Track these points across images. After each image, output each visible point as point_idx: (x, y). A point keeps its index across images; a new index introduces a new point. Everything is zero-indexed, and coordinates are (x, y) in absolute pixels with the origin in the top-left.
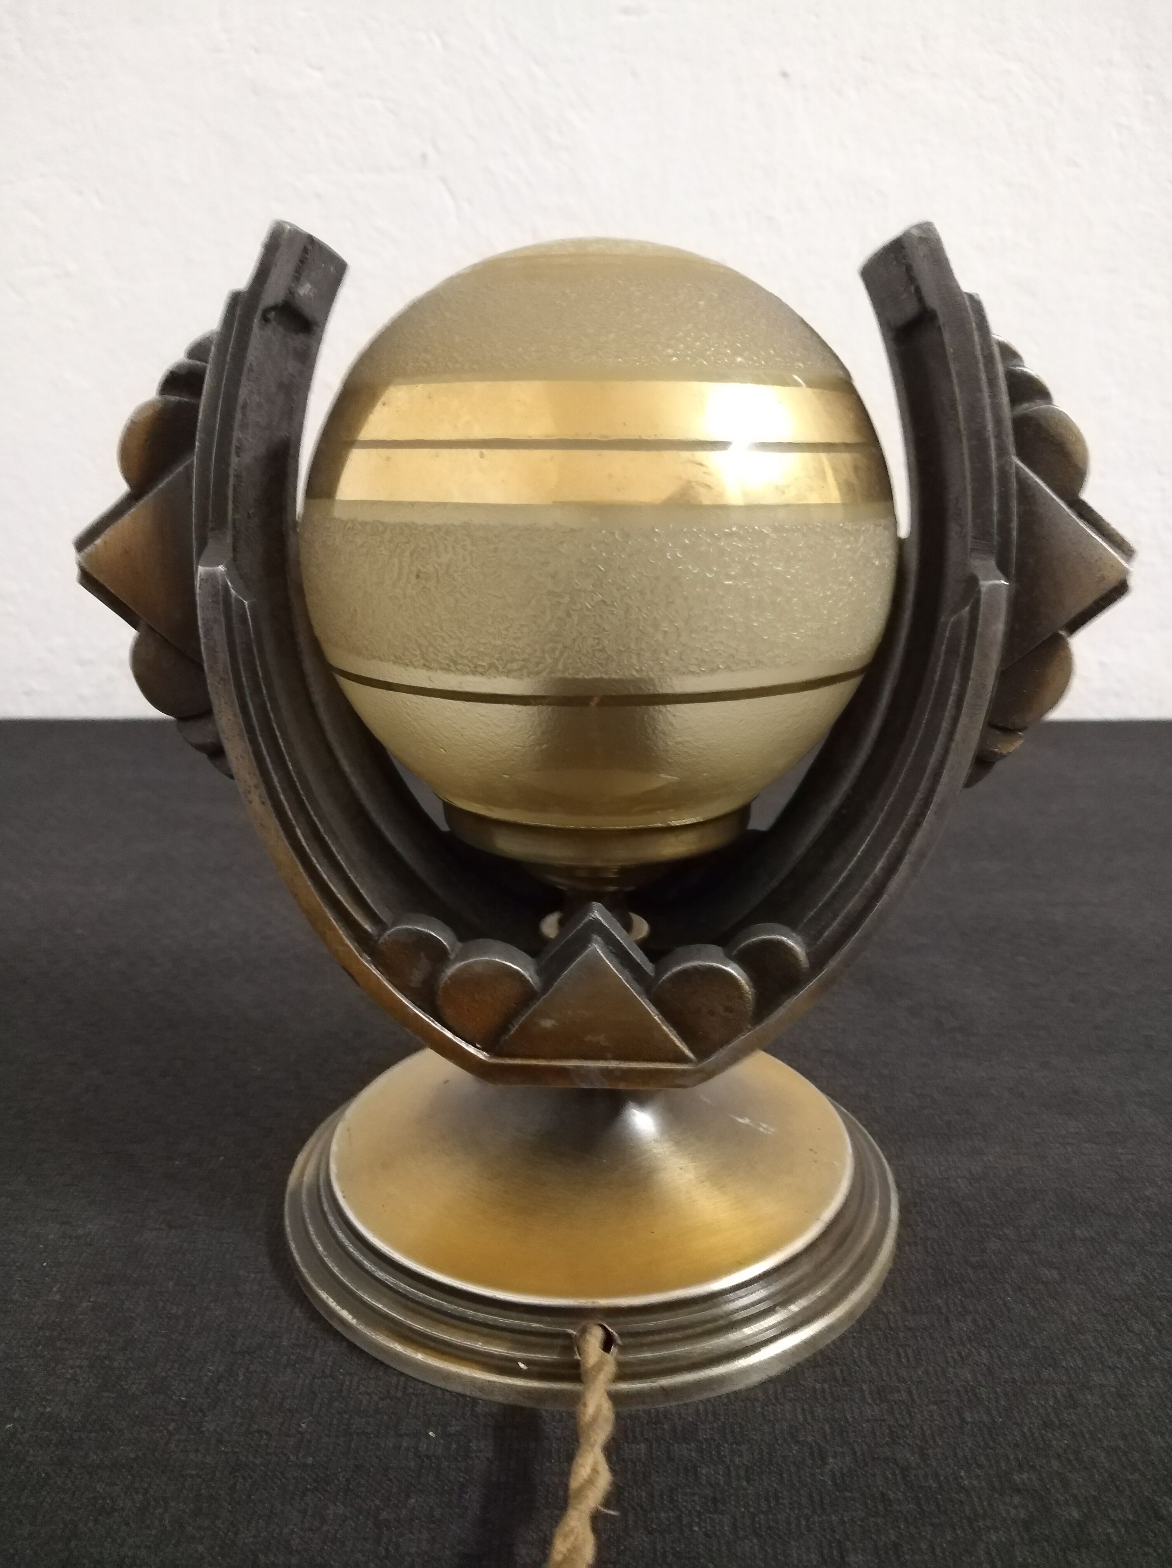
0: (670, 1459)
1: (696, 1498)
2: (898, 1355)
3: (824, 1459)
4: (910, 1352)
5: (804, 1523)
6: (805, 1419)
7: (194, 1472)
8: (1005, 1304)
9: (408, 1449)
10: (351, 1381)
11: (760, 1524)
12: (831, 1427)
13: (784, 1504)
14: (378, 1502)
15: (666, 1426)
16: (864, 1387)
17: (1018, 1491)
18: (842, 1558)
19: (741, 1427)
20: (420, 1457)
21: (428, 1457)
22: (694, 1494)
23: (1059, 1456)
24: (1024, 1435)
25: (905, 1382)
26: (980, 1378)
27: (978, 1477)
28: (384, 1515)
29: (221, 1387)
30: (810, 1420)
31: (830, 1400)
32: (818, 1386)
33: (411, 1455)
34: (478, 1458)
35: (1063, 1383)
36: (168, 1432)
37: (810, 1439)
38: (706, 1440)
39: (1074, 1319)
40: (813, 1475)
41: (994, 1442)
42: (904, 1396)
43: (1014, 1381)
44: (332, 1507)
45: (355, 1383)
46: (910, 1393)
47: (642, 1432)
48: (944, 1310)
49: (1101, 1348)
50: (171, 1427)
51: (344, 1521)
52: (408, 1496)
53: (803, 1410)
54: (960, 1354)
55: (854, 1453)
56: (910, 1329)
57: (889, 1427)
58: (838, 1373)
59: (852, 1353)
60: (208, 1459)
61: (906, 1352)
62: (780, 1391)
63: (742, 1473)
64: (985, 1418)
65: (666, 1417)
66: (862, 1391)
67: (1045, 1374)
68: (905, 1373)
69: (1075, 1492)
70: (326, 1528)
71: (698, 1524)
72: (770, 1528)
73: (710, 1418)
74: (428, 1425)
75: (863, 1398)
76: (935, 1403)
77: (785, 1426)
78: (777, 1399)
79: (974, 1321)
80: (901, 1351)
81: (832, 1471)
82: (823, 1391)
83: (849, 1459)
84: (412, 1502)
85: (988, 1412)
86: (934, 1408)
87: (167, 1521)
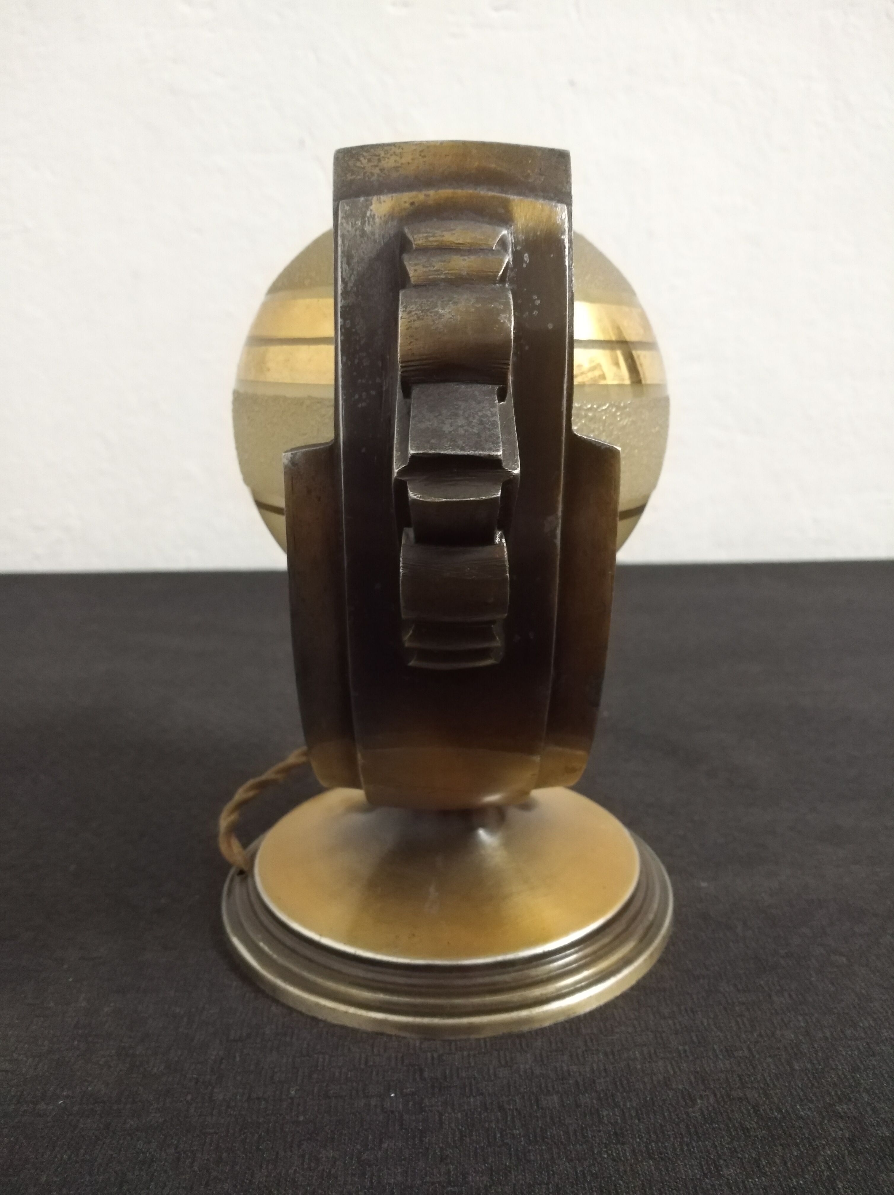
0: (578, 1106)
1: (602, 1134)
2: (737, 1022)
3: (694, 1101)
4: (745, 1020)
5: (685, 1148)
6: (675, 1072)
7: (212, 1131)
8: (811, 983)
9: (376, 1106)
10: (324, 1059)
11: (653, 1150)
12: (695, 1077)
13: (669, 1135)
14: (359, 1147)
15: (571, 1082)
16: (715, 1047)
17: (842, 1117)
18: (718, 1171)
19: (628, 1080)
20: (386, 1112)
21: (392, 1112)
22: (599, 1131)
23: (868, 1092)
24: (839, 1077)
25: (745, 1042)
26: (801, 1037)
27: (810, 1109)
28: (365, 1156)
29: (223, 1066)
30: (678, 1072)
31: (691, 1058)
32: (681, 1048)
33: (378, 1110)
34: (431, 1111)
35: (862, 1039)
36: (187, 1102)
37: (680, 1087)
38: (603, 1090)
39: (863, 992)
40: (687, 1114)
41: (818, 1083)
42: (747, 1053)
43: (826, 1038)
44: (324, 1152)
45: (327, 1059)
46: (750, 1050)
47: (553, 1086)
48: (766, 989)
49: (887, 1012)
50: (189, 1098)
51: (335, 1162)
52: (381, 1142)
53: (672, 1065)
54: (783, 1020)
55: (715, 1095)
56: (744, 1004)
57: (739, 1076)
58: (694, 1038)
59: (702, 1023)
60: (222, 1121)
61: (742, 1021)
62: (653, 1051)
63: (633, 1113)
64: (809, 1066)
65: (569, 1074)
66: (714, 1050)
67: (848, 1032)
68: (744, 1036)
70: (321, 1168)
71: (607, 1152)
72: (661, 1153)
73: (603, 1074)
74: (388, 1091)
75: (717, 1056)
76: (770, 1056)
77: (661, 1077)
78: (650, 1057)
79: (790, 996)
80: (739, 1019)
81: (701, 1109)
82: (685, 1051)
83: (712, 1100)
84: (385, 1145)
85: (811, 1061)
86: (770, 1060)
87: (196, 1168)
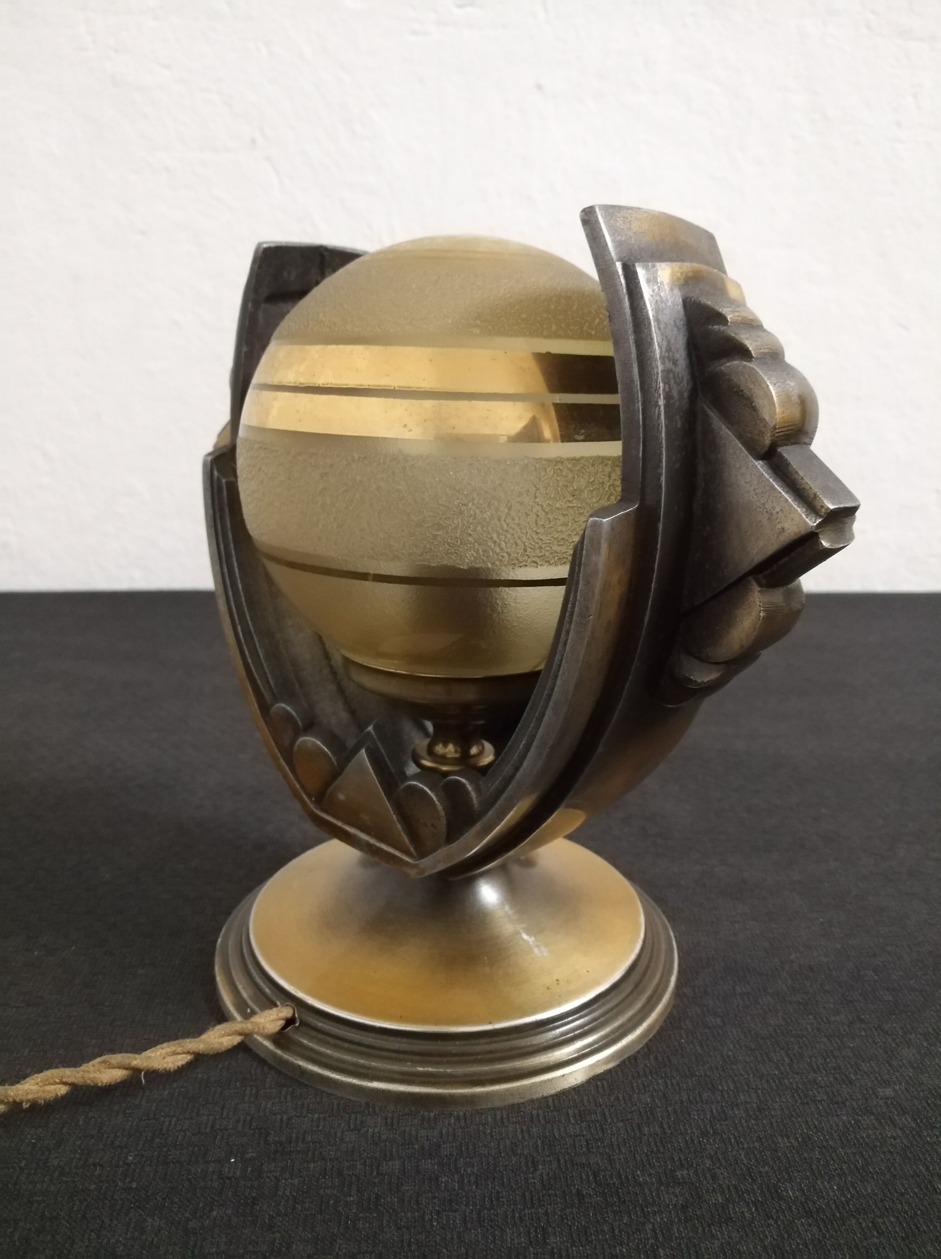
0: (418, 1172)
1: (436, 1201)
3: (535, 1166)
4: (605, 1083)
5: (517, 1215)
6: (523, 1138)
7: (40, 1199)
8: (680, 1044)
9: (214, 1172)
10: (169, 1121)
11: (484, 1218)
12: (543, 1142)
13: (503, 1202)
14: (187, 1215)
15: (416, 1146)
16: (570, 1112)
17: (679, 1184)
18: (544, 1239)
19: (474, 1145)
20: (222, 1179)
21: (229, 1178)
22: (435, 1198)
23: (711, 1157)
24: (687, 1142)
25: (601, 1106)
26: (657, 1101)
27: (650, 1174)
28: (191, 1224)
29: (65, 1130)
30: (526, 1138)
31: (543, 1122)
32: (534, 1112)
33: (215, 1177)
34: (268, 1177)
35: (718, 1102)
36: (20, 1168)
37: (526, 1152)
38: (446, 1156)
39: (730, 1053)
40: (527, 1179)
41: (664, 1148)
42: (599, 1116)
43: (682, 1102)
44: (150, 1221)
45: (173, 1123)
46: (604, 1114)
47: (398, 1152)
49: (748, 1074)
50: (23, 1164)
51: (159, 1231)
52: (211, 1210)
53: (522, 1130)
54: (643, 1084)
55: (559, 1161)
57: (587, 1141)
60: (52, 1188)
61: (603, 1084)
62: (505, 1116)
63: (473, 1179)
64: (659, 1131)
65: (417, 1139)
66: (568, 1113)
67: (705, 1096)
68: (601, 1100)
69: (720, 1182)
70: (144, 1237)
71: (437, 1221)
72: (491, 1221)
73: (451, 1138)
74: (230, 1154)
76: (622, 1121)
77: (508, 1143)
78: (503, 1123)
79: (656, 1058)
80: (599, 1083)
81: (541, 1175)
82: (538, 1115)
83: (554, 1165)
84: (214, 1213)
85: (661, 1126)
86: (621, 1124)
87: (16, 1238)
